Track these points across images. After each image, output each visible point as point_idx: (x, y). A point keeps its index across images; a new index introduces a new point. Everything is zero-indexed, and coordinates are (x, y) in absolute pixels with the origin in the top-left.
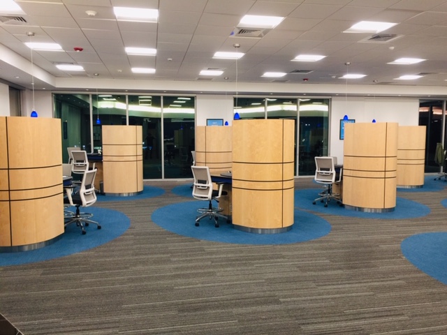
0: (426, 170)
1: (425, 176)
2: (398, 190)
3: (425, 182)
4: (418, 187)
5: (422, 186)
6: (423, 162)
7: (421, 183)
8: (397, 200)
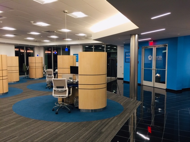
0: (20, 75)
1: (19, 77)
2: (9, 84)
3: (20, 80)
4: (17, 82)
5: (18, 81)
6: (18, 71)
7: (18, 80)
8: (9, 89)
